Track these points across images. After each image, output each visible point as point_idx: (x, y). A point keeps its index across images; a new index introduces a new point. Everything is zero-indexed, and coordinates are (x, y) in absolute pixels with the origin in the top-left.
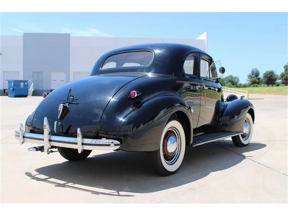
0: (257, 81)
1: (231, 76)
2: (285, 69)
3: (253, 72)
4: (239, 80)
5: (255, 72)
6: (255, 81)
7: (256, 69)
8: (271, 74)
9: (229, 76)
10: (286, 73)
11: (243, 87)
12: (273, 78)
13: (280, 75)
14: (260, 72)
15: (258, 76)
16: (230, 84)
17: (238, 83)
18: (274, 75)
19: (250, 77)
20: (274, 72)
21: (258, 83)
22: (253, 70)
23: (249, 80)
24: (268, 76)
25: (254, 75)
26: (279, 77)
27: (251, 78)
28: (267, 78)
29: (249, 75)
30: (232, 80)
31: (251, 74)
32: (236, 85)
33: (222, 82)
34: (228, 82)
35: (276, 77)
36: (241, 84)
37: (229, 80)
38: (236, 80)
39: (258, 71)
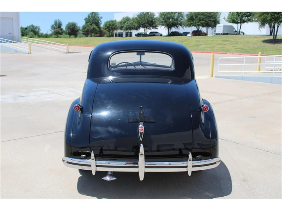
0: (60, 31)
1: (33, 26)
2: (85, 21)
3: (56, 23)
4: (40, 29)
5: (58, 23)
6: (58, 32)
7: (59, 20)
8: (74, 26)
9: (31, 25)
10: (87, 25)
11: (45, 37)
12: (76, 29)
13: (82, 27)
14: (62, 23)
15: (61, 27)
16: (32, 33)
17: (40, 33)
18: (76, 27)
19: (53, 27)
20: (76, 24)
21: (61, 34)
22: (56, 21)
23: (52, 30)
24: (71, 27)
25: (57, 26)
26: (81, 29)
27: (54, 29)
28: (71, 30)
29: (52, 25)
30: (33, 30)
31: (54, 24)
32: (38, 34)
33: (24, 32)
34: (30, 32)
35: (78, 29)
36: (42, 34)
37: (30, 29)
38: (37, 29)
39: (60, 22)
